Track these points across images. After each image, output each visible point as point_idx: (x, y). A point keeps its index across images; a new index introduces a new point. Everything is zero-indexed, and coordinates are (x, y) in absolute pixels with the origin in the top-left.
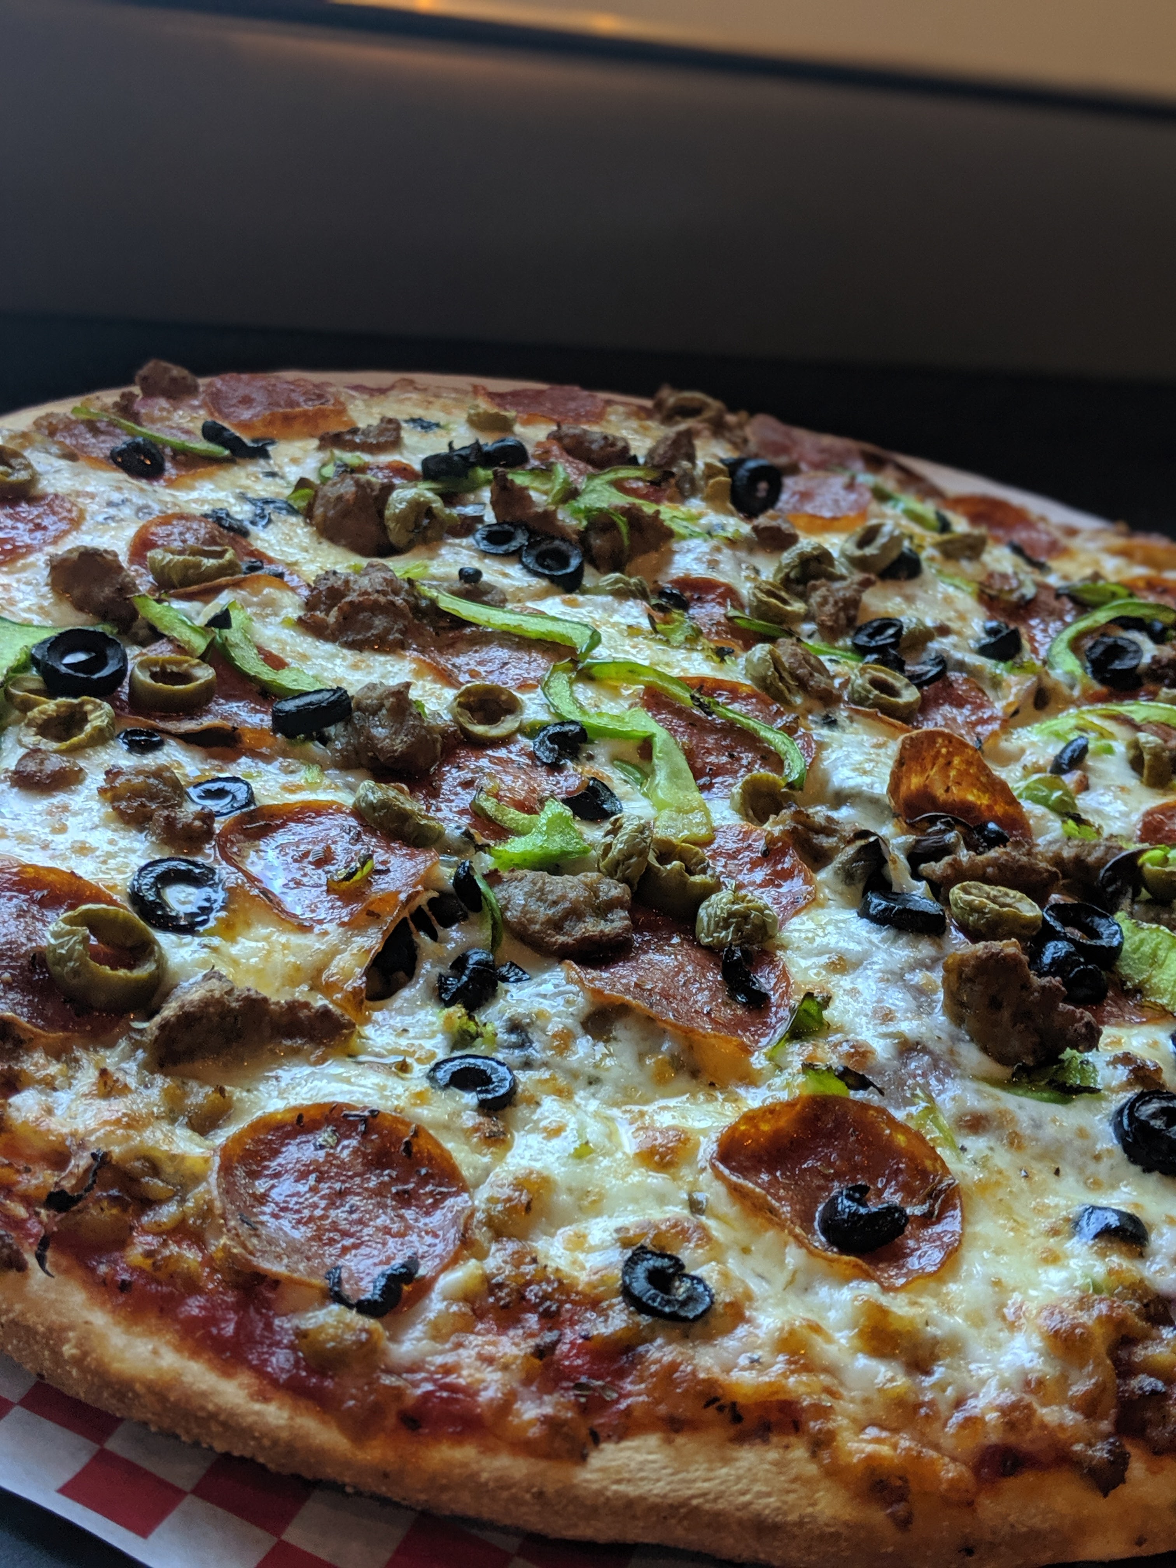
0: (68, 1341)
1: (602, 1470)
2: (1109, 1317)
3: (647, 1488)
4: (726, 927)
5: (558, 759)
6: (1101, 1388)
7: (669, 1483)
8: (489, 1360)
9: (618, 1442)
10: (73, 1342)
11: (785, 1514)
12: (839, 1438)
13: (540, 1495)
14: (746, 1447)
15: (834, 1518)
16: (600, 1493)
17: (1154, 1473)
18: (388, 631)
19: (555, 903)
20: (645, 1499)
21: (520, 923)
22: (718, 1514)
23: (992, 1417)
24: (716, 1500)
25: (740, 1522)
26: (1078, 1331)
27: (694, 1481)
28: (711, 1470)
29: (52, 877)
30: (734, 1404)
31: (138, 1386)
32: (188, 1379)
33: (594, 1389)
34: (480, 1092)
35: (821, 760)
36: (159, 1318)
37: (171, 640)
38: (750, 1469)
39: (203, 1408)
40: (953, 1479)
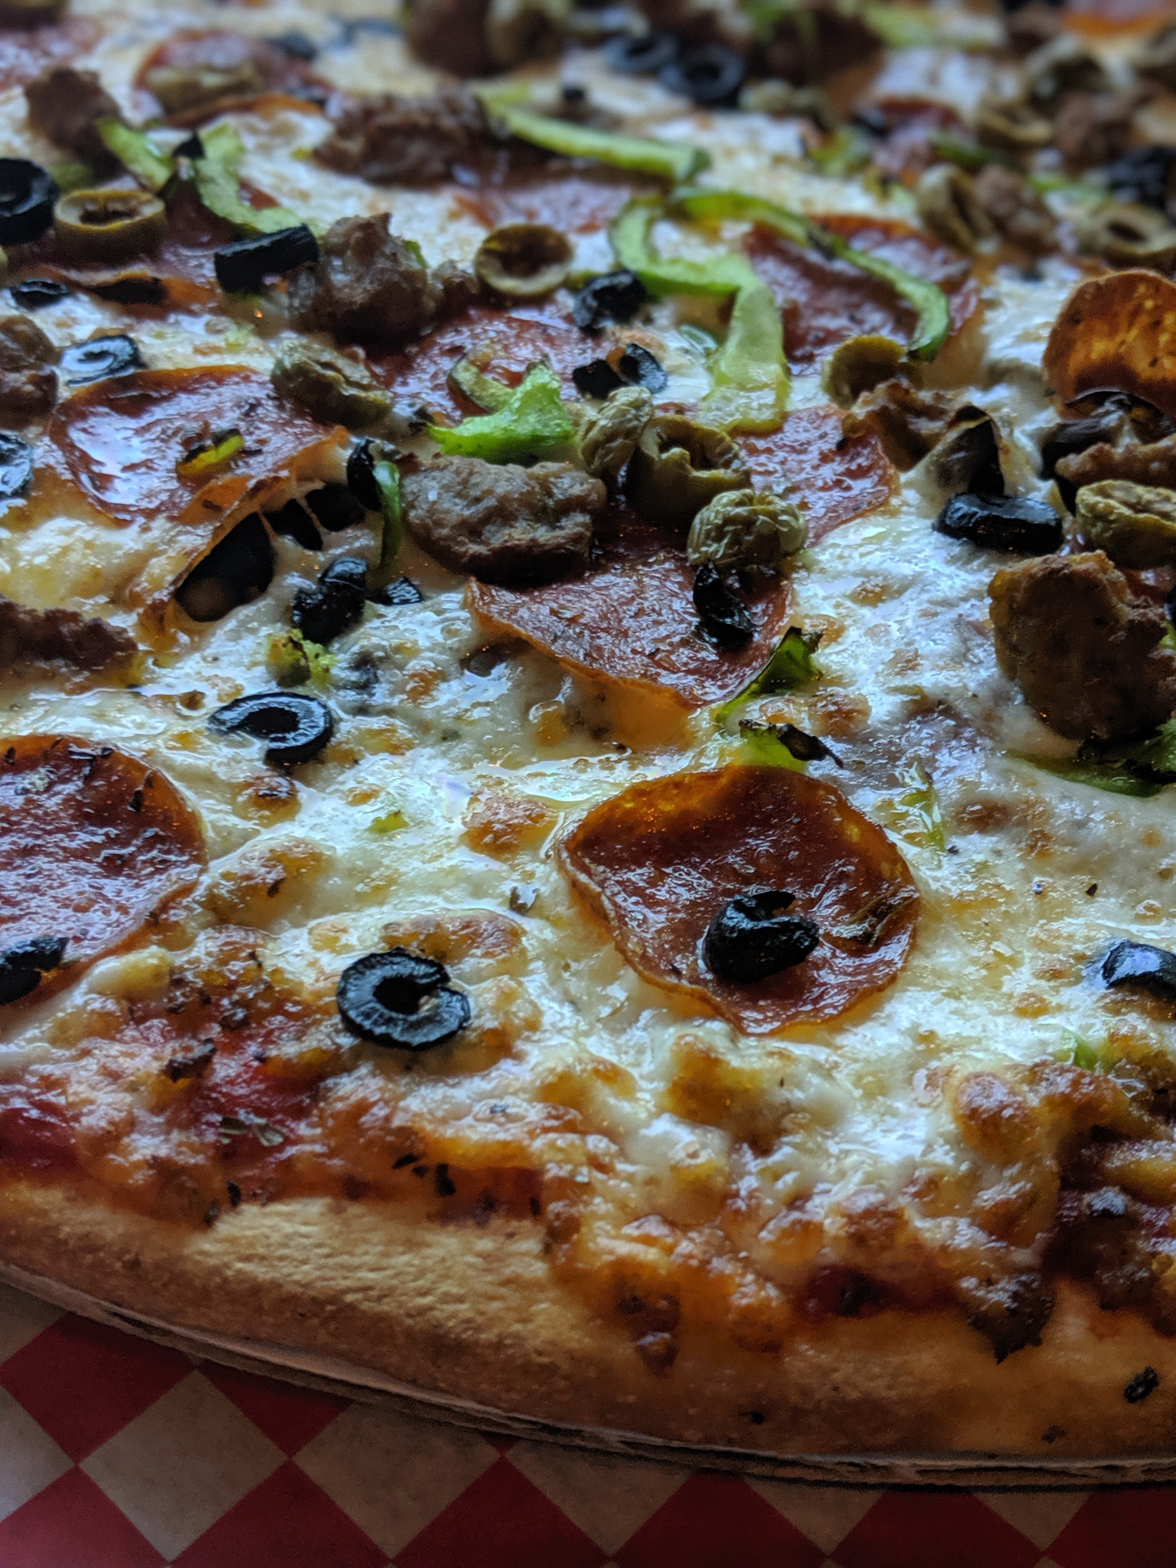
1: (232, 1240)
2: (1066, 1099)
3: (285, 1271)
4: (718, 539)
5: (594, 320)
6: (1029, 1201)
7: (320, 1268)
8: (113, 1076)
9: (264, 1205)
11: (478, 1329)
12: (584, 1229)
13: (135, 1264)
14: (451, 1228)
15: (552, 1343)
16: (216, 1270)
17: (1101, 1337)
18: (423, 161)
19: (477, 500)
20: (280, 1286)
21: (425, 527)
22: (381, 1318)
23: (832, 1225)
24: (380, 1298)
25: (409, 1334)
26: (1007, 1113)
27: (358, 1268)
28: (386, 1255)
30: (443, 1169)
33: (249, 1127)
34: (274, 740)
35: (983, 323)
37: (135, 177)
38: (443, 1260)
40: (748, 1307)
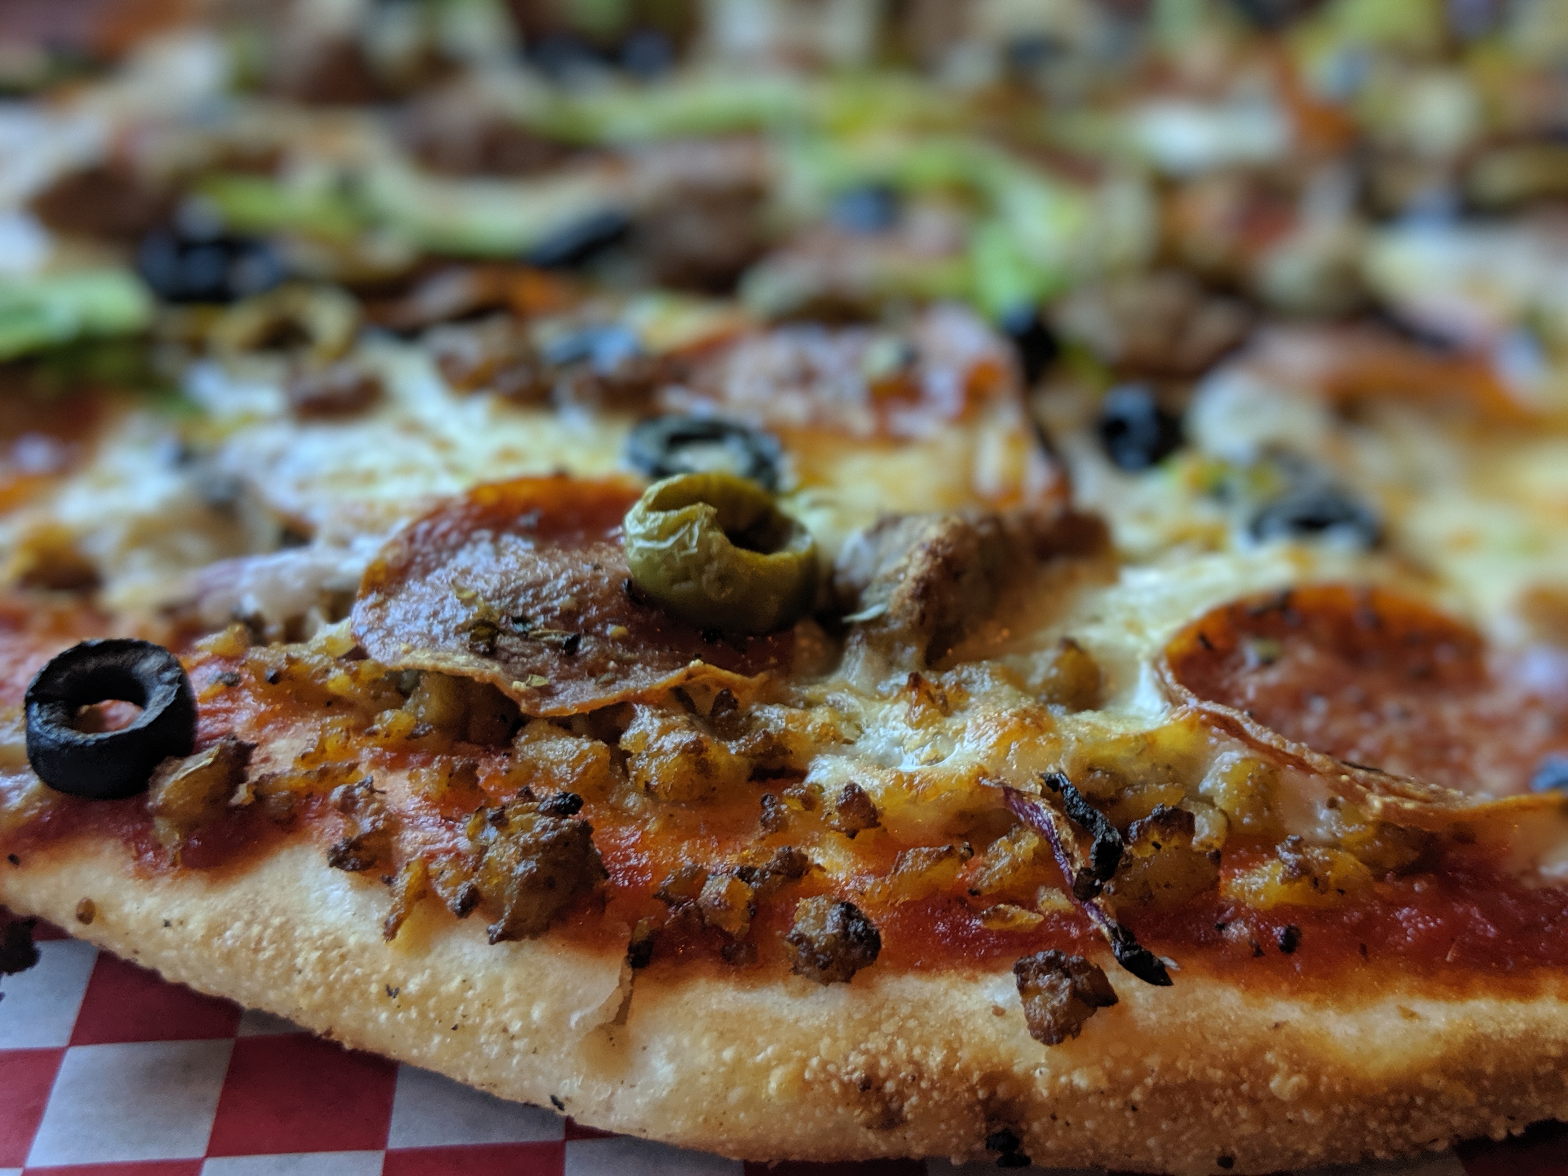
0: (1273, 1070)
10: (1283, 1066)
29: (526, 492)
31: (1427, 1080)
32: (1489, 1028)
36: (1367, 962)
39: (1543, 1059)
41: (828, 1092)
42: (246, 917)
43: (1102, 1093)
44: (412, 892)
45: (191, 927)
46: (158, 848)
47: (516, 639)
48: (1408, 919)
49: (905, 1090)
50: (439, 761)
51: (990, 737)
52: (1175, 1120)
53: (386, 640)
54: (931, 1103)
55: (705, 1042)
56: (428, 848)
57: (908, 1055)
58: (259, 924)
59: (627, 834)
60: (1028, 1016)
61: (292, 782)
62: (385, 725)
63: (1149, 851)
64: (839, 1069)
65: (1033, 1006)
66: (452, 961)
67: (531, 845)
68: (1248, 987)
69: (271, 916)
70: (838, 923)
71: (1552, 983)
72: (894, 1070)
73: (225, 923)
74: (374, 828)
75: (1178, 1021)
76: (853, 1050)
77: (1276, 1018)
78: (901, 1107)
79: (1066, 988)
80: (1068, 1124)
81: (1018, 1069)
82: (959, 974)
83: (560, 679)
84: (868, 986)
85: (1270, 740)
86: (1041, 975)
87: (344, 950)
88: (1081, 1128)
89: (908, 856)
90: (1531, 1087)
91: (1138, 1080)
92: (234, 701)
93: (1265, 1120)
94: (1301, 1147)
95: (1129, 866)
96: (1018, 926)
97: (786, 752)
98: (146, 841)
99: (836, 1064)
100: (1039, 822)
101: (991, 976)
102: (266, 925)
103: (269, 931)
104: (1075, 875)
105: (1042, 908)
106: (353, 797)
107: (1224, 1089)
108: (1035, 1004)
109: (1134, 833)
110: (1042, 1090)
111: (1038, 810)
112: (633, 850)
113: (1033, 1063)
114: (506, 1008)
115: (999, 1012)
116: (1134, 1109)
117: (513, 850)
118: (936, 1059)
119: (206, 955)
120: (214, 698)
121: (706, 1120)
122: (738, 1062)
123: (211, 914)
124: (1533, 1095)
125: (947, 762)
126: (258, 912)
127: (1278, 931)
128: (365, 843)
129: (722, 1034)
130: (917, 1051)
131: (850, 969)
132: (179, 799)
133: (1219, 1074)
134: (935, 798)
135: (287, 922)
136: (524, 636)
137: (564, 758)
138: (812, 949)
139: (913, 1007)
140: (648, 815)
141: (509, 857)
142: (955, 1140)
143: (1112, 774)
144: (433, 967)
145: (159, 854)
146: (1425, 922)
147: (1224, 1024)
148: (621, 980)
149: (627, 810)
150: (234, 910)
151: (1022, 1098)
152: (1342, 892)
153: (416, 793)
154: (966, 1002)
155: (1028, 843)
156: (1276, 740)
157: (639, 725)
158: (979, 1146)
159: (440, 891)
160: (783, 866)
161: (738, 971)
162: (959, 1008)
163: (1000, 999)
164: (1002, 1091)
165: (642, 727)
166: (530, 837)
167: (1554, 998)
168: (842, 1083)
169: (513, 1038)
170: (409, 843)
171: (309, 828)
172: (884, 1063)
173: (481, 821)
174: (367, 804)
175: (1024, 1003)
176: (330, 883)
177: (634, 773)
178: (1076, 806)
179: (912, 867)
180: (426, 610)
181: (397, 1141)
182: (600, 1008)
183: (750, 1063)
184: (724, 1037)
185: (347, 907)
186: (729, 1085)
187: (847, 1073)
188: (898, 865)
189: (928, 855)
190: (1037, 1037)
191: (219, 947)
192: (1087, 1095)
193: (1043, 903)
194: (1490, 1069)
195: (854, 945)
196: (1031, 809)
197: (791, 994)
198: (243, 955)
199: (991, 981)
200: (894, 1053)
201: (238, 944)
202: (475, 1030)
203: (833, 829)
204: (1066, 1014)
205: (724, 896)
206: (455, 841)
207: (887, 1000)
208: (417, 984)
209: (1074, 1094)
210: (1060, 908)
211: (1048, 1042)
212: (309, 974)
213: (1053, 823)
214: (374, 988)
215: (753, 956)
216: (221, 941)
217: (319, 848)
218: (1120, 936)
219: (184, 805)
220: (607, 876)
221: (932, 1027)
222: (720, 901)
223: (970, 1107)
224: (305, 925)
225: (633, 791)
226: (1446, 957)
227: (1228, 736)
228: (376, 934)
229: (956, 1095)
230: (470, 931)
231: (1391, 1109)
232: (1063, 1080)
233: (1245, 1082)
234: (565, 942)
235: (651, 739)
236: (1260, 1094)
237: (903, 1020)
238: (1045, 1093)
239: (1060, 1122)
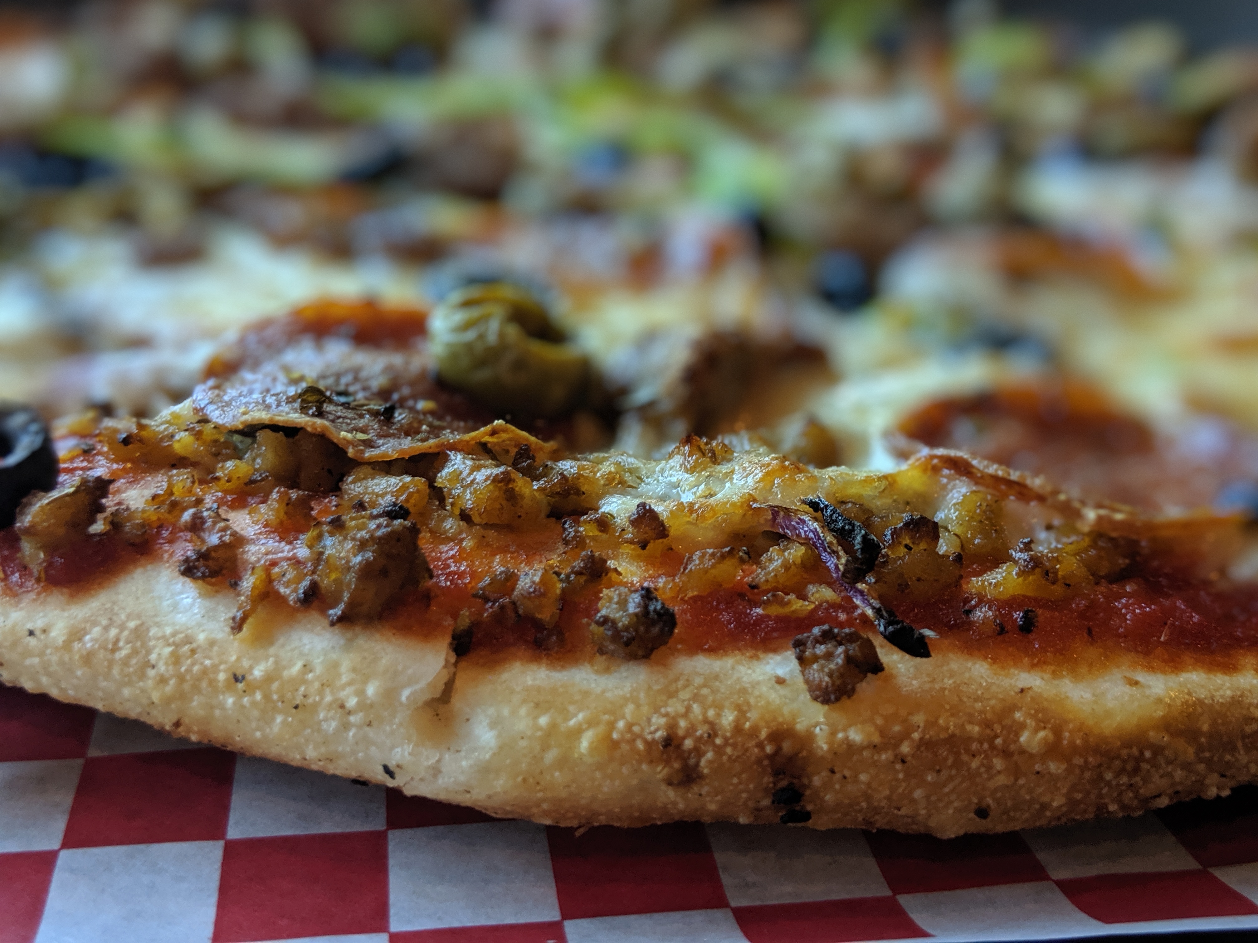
0: (1022, 726)
10: (1031, 723)
31: (1153, 736)
36: (1093, 642)
39: (1248, 720)
41: (634, 750)
42: (104, 622)
43: (875, 746)
44: (257, 592)
45: (53, 634)
46: (24, 569)
47: (340, 408)
48: (1126, 606)
49: (702, 746)
50: (278, 492)
51: (756, 474)
52: (939, 771)
53: (225, 408)
54: (725, 758)
55: (523, 711)
56: (270, 557)
57: (703, 715)
58: (116, 627)
59: (446, 549)
60: (807, 682)
61: (145, 515)
62: (226, 472)
63: (902, 551)
64: (643, 729)
65: (812, 672)
66: (293, 650)
67: (367, 540)
68: (994, 660)
69: (127, 621)
70: (639, 604)
71: (1249, 660)
72: (691, 731)
73: (84, 629)
74: (222, 541)
75: (937, 686)
76: (655, 713)
77: (1021, 684)
78: (697, 764)
79: (841, 653)
80: (845, 777)
81: (801, 726)
82: (743, 654)
83: (380, 436)
84: (663, 664)
85: (996, 470)
86: (818, 645)
87: (194, 645)
88: (856, 780)
89: (694, 557)
90: (1240, 744)
91: (905, 735)
92: (89, 462)
93: (1016, 772)
94: (1046, 799)
95: (885, 563)
96: (793, 611)
97: (579, 492)
98: (12, 565)
99: (639, 725)
100: (805, 532)
101: (771, 655)
102: (122, 627)
103: (126, 633)
104: (841, 568)
105: (812, 599)
106: (202, 518)
107: (981, 744)
108: (814, 670)
109: (889, 537)
110: (822, 745)
111: (803, 522)
112: (452, 560)
113: (813, 721)
114: (343, 687)
115: (780, 681)
116: (903, 761)
117: (351, 545)
118: (728, 719)
119: (66, 658)
120: (72, 460)
121: (524, 780)
122: (553, 727)
123: (72, 622)
124: (1242, 752)
125: (719, 496)
126: (115, 618)
127: (1018, 615)
128: (213, 554)
129: (537, 705)
130: (711, 713)
131: (650, 646)
132: (44, 521)
133: (977, 729)
134: (713, 520)
135: (142, 624)
136: (346, 405)
137: (389, 490)
138: (616, 628)
139: (705, 678)
140: (464, 535)
141: (348, 551)
142: (744, 795)
143: (861, 505)
144: (276, 656)
145: (25, 575)
146: (1140, 608)
147: (977, 690)
148: (447, 661)
149: (446, 532)
150: (93, 618)
151: (804, 753)
152: (1068, 585)
153: (256, 523)
154: (751, 674)
155: (796, 552)
156: (1002, 470)
157: (453, 465)
158: (766, 802)
159: (282, 590)
160: (585, 568)
161: (548, 656)
162: (744, 679)
163: (781, 672)
164: (787, 746)
165: (456, 467)
166: (366, 533)
167: (1253, 672)
168: (646, 742)
169: (349, 713)
170: (253, 554)
171: (159, 551)
172: (683, 723)
173: (318, 534)
174: (215, 523)
175: (803, 672)
176: (181, 593)
177: (451, 500)
178: (836, 521)
179: (699, 564)
180: (258, 386)
181: (234, 833)
182: (429, 684)
183: (563, 727)
184: (539, 707)
185: (196, 611)
186: (545, 748)
187: (651, 733)
188: (687, 564)
189: (713, 555)
190: (815, 699)
191: (79, 650)
192: (862, 748)
193: (813, 594)
194: (1205, 728)
195: (654, 623)
196: (798, 523)
197: (597, 672)
198: (101, 656)
199: (772, 659)
200: (691, 716)
201: (97, 646)
202: (315, 706)
203: (627, 542)
204: (842, 675)
205: (537, 584)
206: (295, 551)
207: (681, 674)
208: (262, 671)
209: (851, 748)
210: (829, 599)
211: (826, 701)
212: (162, 668)
213: (818, 529)
214: (222, 676)
215: (562, 641)
216: (80, 645)
217: (169, 567)
218: (884, 613)
219: (49, 526)
220: (431, 577)
221: (723, 694)
222: (535, 588)
223: (759, 761)
224: (158, 627)
225: (450, 516)
226: (1160, 637)
227: (957, 477)
228: (223, 631)
229: (747, 750)
230: (309, 626)
231: (1124, 761)
232: (840, 735)
233: (999, 737)
234: (394, 631)
235: (465, 474)
236: (1012, 747)
237: (697, 688)
238: (825, 747)
239: (838, 776)
